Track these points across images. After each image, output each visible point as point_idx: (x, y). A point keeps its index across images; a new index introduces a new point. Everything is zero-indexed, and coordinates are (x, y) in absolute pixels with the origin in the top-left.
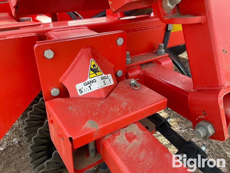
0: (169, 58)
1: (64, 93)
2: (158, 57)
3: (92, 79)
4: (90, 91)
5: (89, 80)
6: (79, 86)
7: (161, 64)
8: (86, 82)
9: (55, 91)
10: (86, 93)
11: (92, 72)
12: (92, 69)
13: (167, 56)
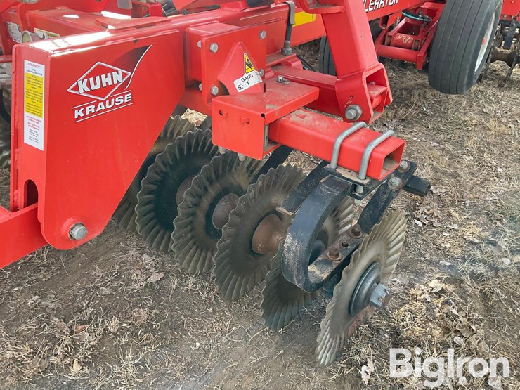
0: (297, 58)
1: (224, 91)
2: (287, 57)
3: (249, 74)
4: (249, 86)
5: (246, 75)
6: (237, 82)
7: (291, 65)
8: (244, 77)
9: (215, 90)
10: (245, 89)
11: (247, 67)
12: (247, 64)
13: (294, 57)
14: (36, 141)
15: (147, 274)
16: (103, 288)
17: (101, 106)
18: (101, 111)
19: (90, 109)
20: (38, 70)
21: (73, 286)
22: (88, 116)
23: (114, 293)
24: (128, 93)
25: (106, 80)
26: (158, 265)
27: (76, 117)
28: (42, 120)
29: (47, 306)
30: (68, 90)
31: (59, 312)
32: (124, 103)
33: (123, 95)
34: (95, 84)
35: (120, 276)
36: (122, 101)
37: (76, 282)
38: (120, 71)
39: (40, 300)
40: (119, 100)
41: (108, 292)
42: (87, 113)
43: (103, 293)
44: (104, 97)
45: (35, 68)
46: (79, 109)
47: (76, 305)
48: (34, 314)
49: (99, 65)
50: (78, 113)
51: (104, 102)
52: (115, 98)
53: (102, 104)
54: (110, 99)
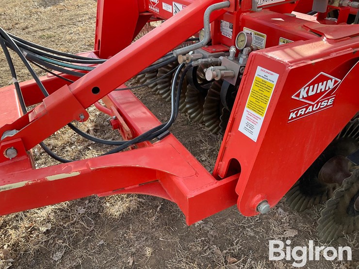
14: (251, 133)
15: (283, 227)
16: (249, 230)
17: (310, 109)
18: (309, 113)
19: (302, 112)
20: (270, 77)
21: (225, 220)
22: (299, 117)
23: (257, 237)
24: (332, 98)
25: (321, 87)
26: (291, 222)
27: (290, 118)
28: (263, 118)
29: (208, 232)
30: (292, 97)
31: (217, 239)
32: (327, 106)
33: (328, 99)
34: (313, 91)
35: (261, 222)
36: (326, 104)
37: (227, 217)
38: (334, 79)
39: (204, 225)
40: (324, 104)
41: (252, 234)
42: (298, 115)
43: (248, 234)
44: (314, 102)
45: (267, 74)
46: (294, 112)
47: (228, 237)
48: (199, 236)
49: (321, 75)
50: (293, 115)
51: (313, 106)
52: (322, 102)
53: (311, 107)
54: (317, 103)
